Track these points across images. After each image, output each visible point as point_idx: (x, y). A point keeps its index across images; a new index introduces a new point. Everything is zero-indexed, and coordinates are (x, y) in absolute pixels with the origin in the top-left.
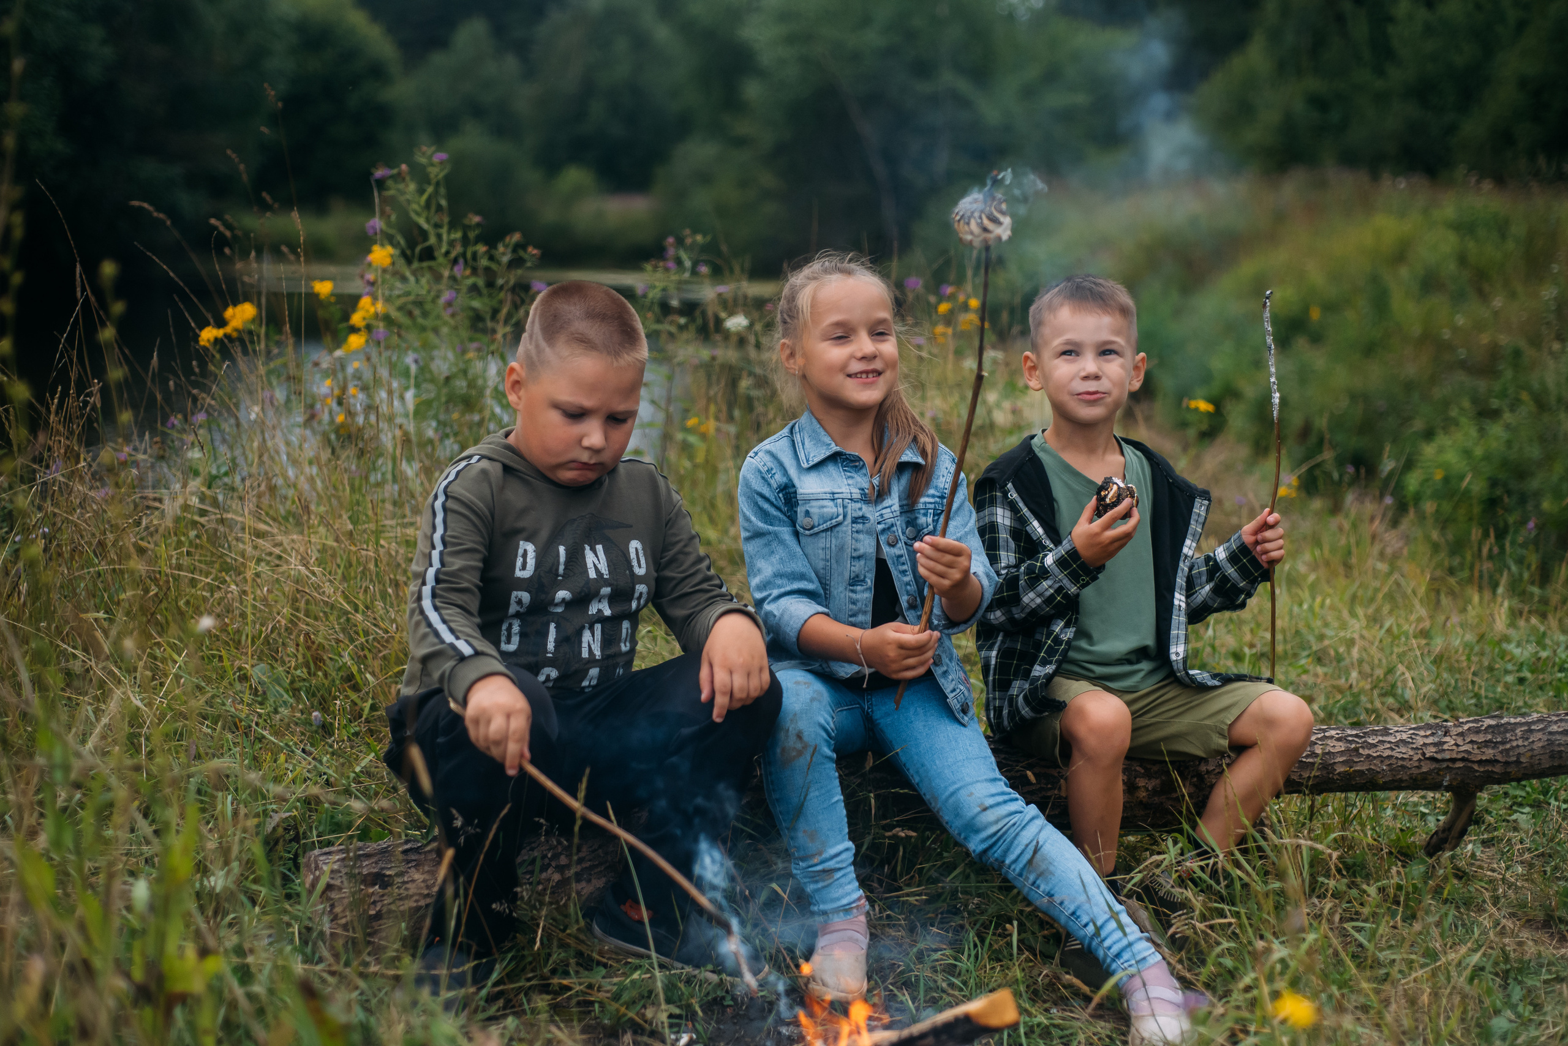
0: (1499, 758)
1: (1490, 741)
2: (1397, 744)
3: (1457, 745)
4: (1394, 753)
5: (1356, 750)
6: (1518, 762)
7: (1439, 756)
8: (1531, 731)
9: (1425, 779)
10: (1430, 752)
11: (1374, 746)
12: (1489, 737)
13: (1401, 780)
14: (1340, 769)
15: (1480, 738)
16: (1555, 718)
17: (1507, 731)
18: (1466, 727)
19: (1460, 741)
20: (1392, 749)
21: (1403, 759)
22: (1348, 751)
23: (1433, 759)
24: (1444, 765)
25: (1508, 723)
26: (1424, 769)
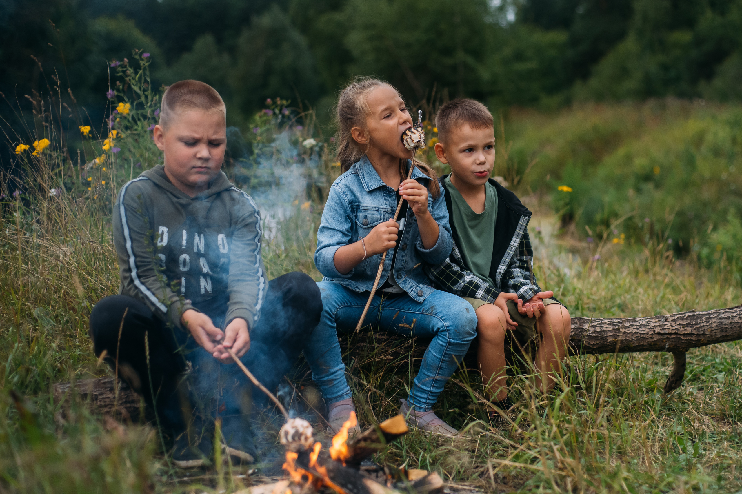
0: (694, 332)
1: (689, 324)
2: (640, 326)
3: (672, 326)
4: (638, 331)
5: (619, 329)
6: (704, 334)
7: (662, 332)
8: (710, 318)
9: (655, 344)
10: (657, 330)
11: (628, 327)
12: (689, 321)
13: (643, 345)
14: (610, 339)
15: (684, 322)
16: (723, 311)
17: (698, 318)
18: (676, 317)
19: (673, 324)
20: (638, 329)
21: (643, 334)
22: (614, 330)
23: (659, 333)
24: (666, 337)
25: (699, 314)
26: (655, 339)
